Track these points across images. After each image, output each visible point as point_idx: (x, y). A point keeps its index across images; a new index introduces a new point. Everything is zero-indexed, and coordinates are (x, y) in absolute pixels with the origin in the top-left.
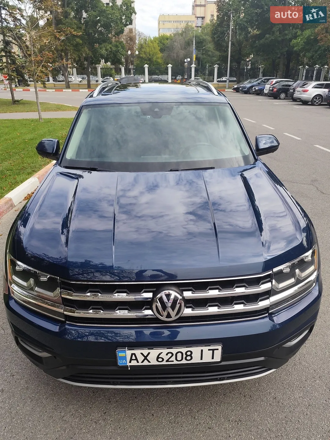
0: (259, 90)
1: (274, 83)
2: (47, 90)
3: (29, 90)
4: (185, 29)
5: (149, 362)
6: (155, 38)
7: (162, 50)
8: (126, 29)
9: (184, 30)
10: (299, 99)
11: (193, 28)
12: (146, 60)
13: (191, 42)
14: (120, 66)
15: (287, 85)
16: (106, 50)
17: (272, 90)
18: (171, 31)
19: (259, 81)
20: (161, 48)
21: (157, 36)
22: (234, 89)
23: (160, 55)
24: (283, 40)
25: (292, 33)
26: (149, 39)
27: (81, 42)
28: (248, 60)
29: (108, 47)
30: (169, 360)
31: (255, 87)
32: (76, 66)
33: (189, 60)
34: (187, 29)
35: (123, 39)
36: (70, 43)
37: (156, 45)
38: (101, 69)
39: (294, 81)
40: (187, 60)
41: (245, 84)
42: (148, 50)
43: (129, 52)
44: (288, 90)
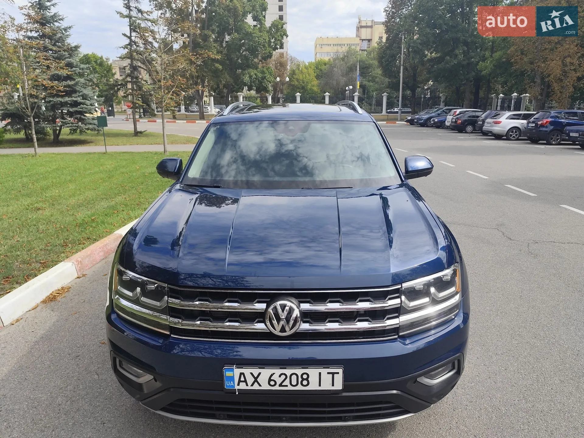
0: (439, 122)
1: (457, 113)
2: (177, 121)
3: (155, 121)
4: (348, 52)
5: (260, 385)
6: (310, 64)
7: (318, 77)
8: (276, 54)
9: (345, 54)
10: (491, 132)
11: (357, 52)
12: (298, 88)
13: (354, 67)
14: (267, 94)
15: (474, 117)
16: (250, 77)
17: (456, 122)
18: (330, 55)
19: (439, 112)
20: (317, 75)
21: (313, 61)
22: (408, 121)
23: (316, 82)
24: (468, 64)
25: (479, 56)
26: (302, 65)
27: (221, 67)
28: (426, 87)
29: (252, 74)
30: (283, 384)
31: (434, 119)
32: (214, 94)
33: (351, 87)
34: (350, 53)
35: (272, 63)
36: (207, 68)
37: (311, 71)
38: (243, 97)
39: (482, 112)
40: (349, 87)
41: (421, 115)
42: (301, 76)
43: (278, 79)
44: (476, 122)
